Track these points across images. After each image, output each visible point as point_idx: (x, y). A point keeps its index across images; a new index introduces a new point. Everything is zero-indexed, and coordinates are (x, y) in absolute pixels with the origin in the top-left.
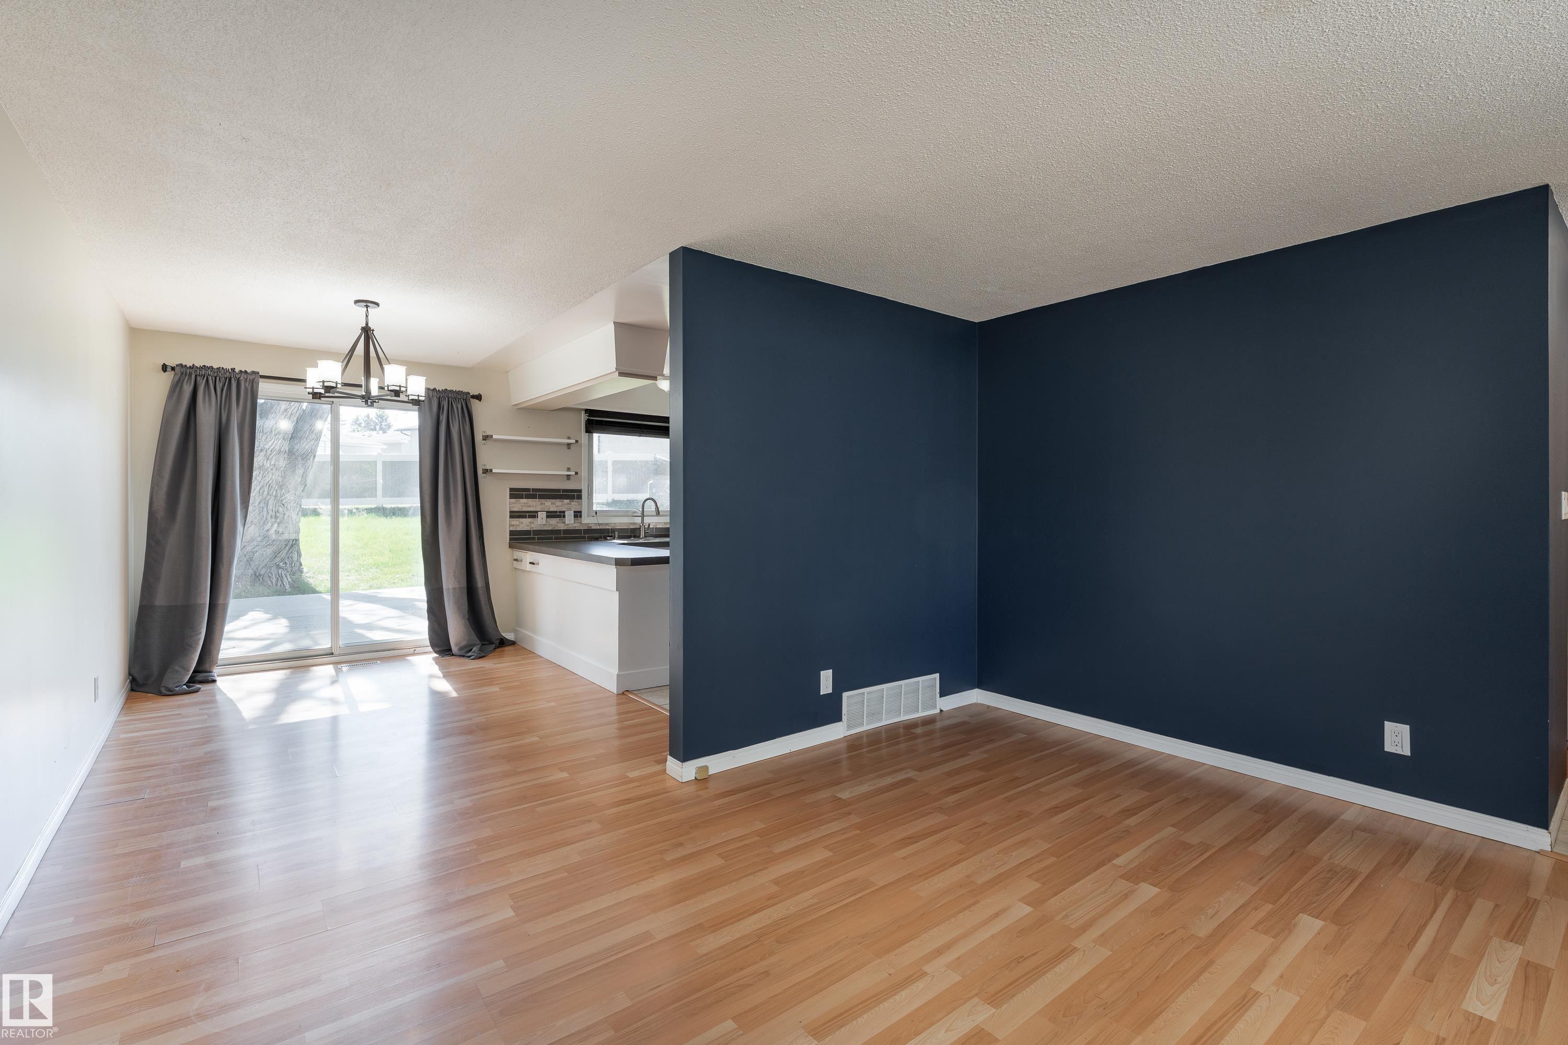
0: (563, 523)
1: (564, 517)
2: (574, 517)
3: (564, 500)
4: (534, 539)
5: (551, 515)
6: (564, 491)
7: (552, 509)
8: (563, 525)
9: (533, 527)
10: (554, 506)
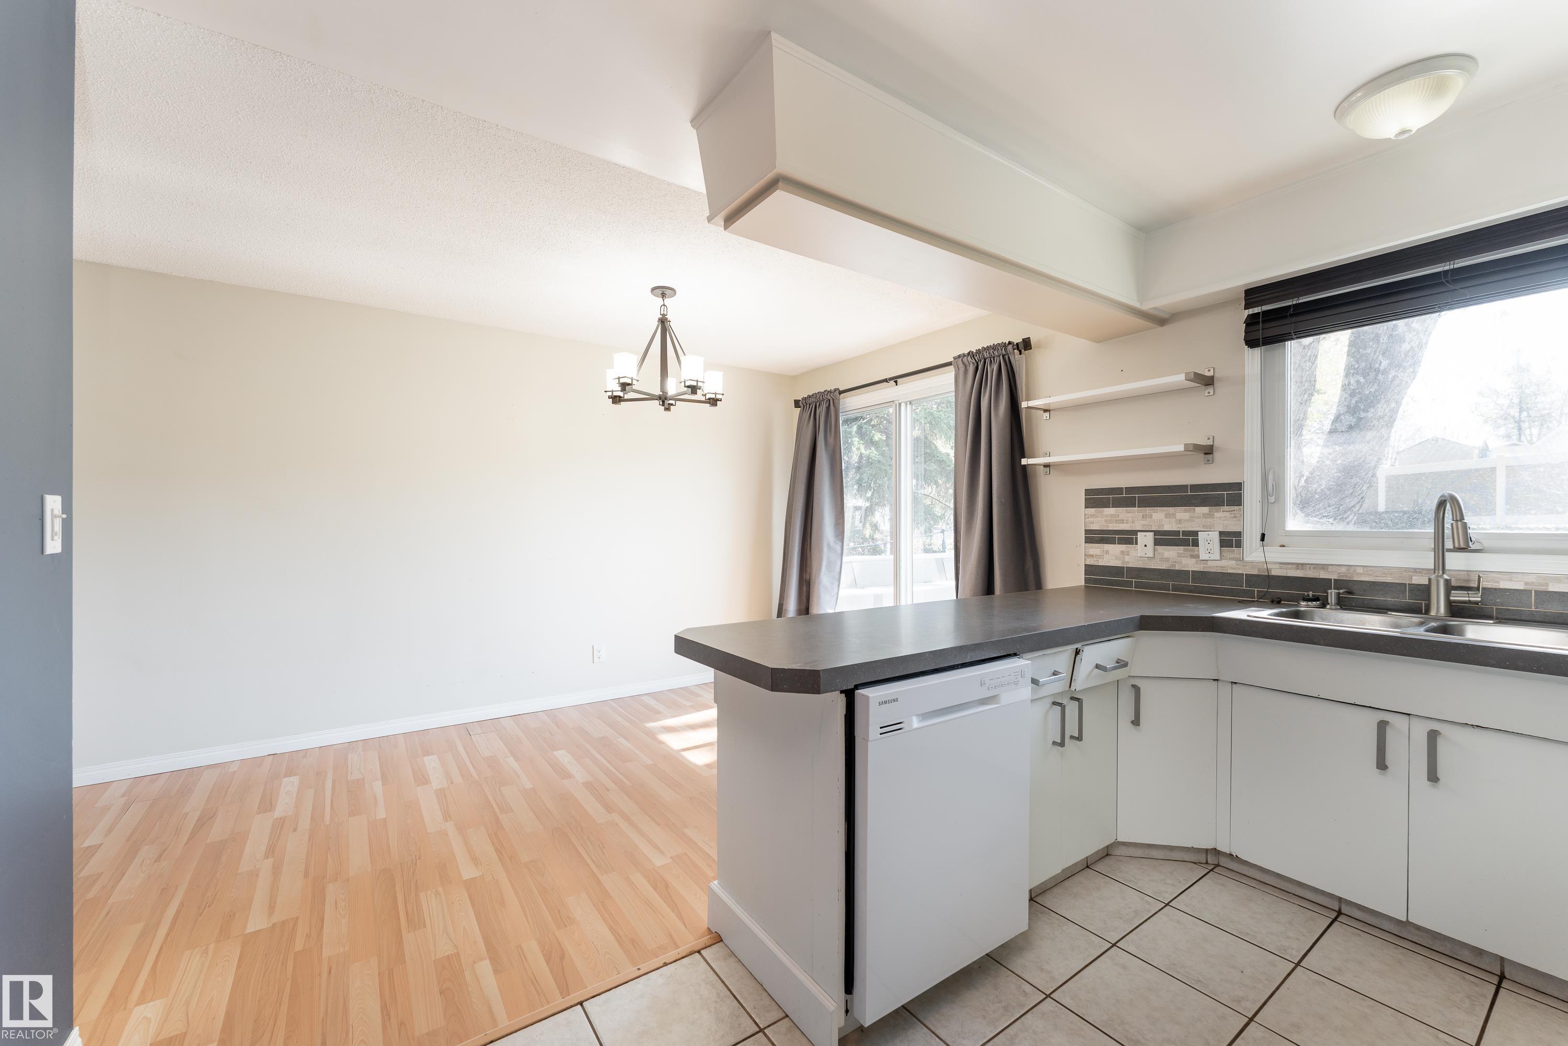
0: (1192, 556)
1: (1196, 544)
2: (1221, 546)
3: (1197, 508)
4: (1129, 584)
5: (1163, 538)
6: (1195, 487)
7: (1167, 528)
8: (1194, 560)
9: (1129, 562)
10: (1173, 520)
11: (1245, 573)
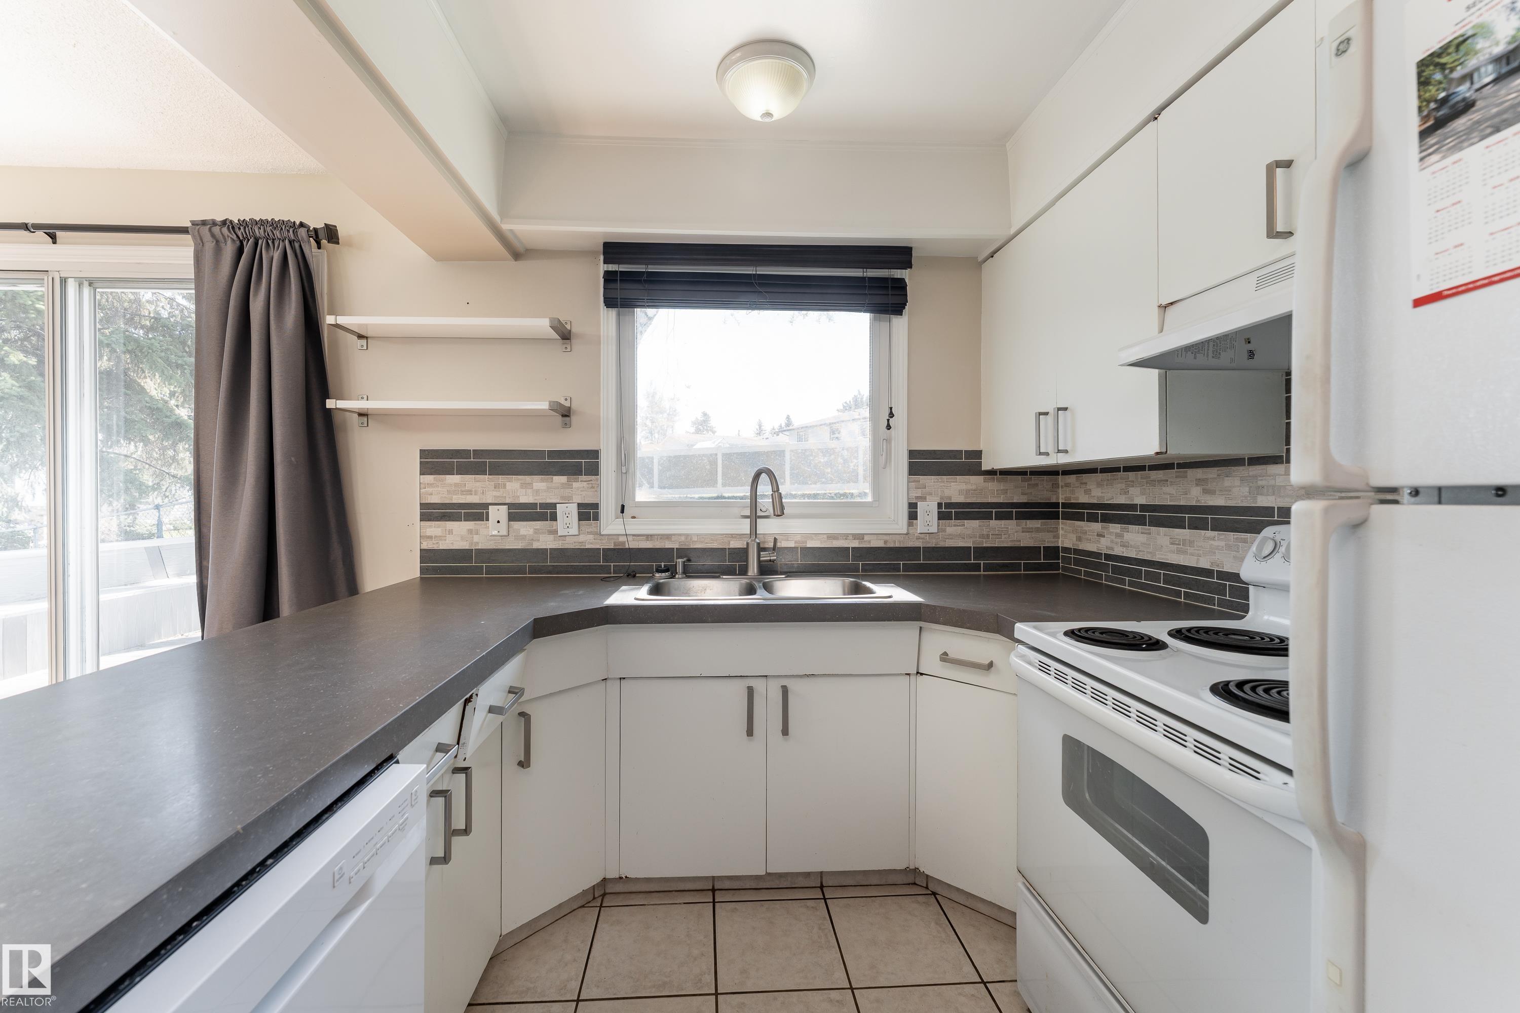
0: (550, 532)
1: (554, 518)
2: (580, 520)
3: (555, 477)
4: (479, 570)
5: (519, 513)
6: (552, 454)
7: (523, 500)
8: (551, 537)
9: (478, 543)
10: (530, 491)
11: (602, 547)
